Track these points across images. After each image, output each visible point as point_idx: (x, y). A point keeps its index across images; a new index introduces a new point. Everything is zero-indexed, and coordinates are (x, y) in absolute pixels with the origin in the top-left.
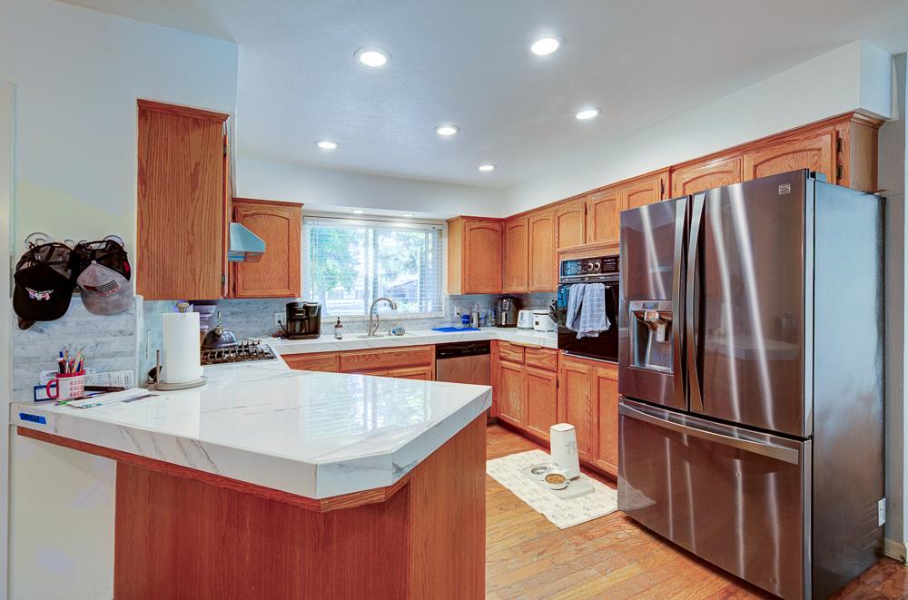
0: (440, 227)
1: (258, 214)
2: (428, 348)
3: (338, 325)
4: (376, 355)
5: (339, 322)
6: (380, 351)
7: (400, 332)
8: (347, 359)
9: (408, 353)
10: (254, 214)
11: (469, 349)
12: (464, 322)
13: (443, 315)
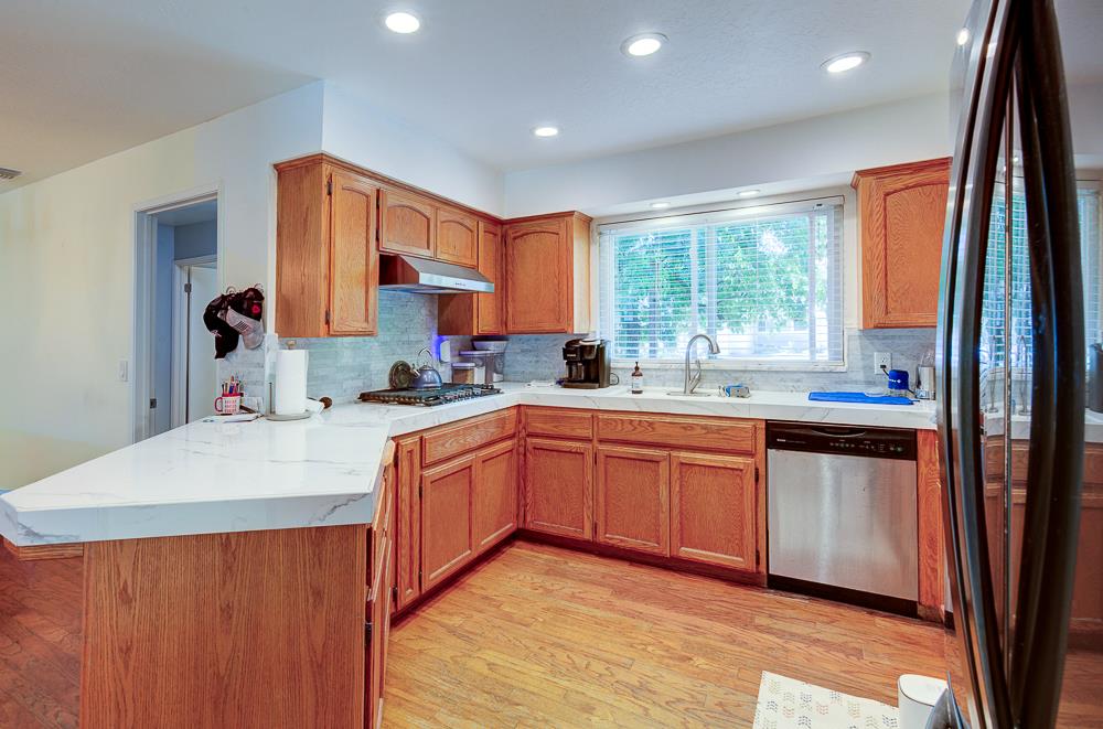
0: (838, 201)
1: (527, 234)
2: (749, 425)
3: (637, 372)
4: (651, 424)
5: (637, 368)
6: (657, 418)
7: (740, 391)
8: (607, 422)
9: (704, 427)
10: (522, 236)
11: (848, 441)
12: (891, 385)
13: (843, 369)
